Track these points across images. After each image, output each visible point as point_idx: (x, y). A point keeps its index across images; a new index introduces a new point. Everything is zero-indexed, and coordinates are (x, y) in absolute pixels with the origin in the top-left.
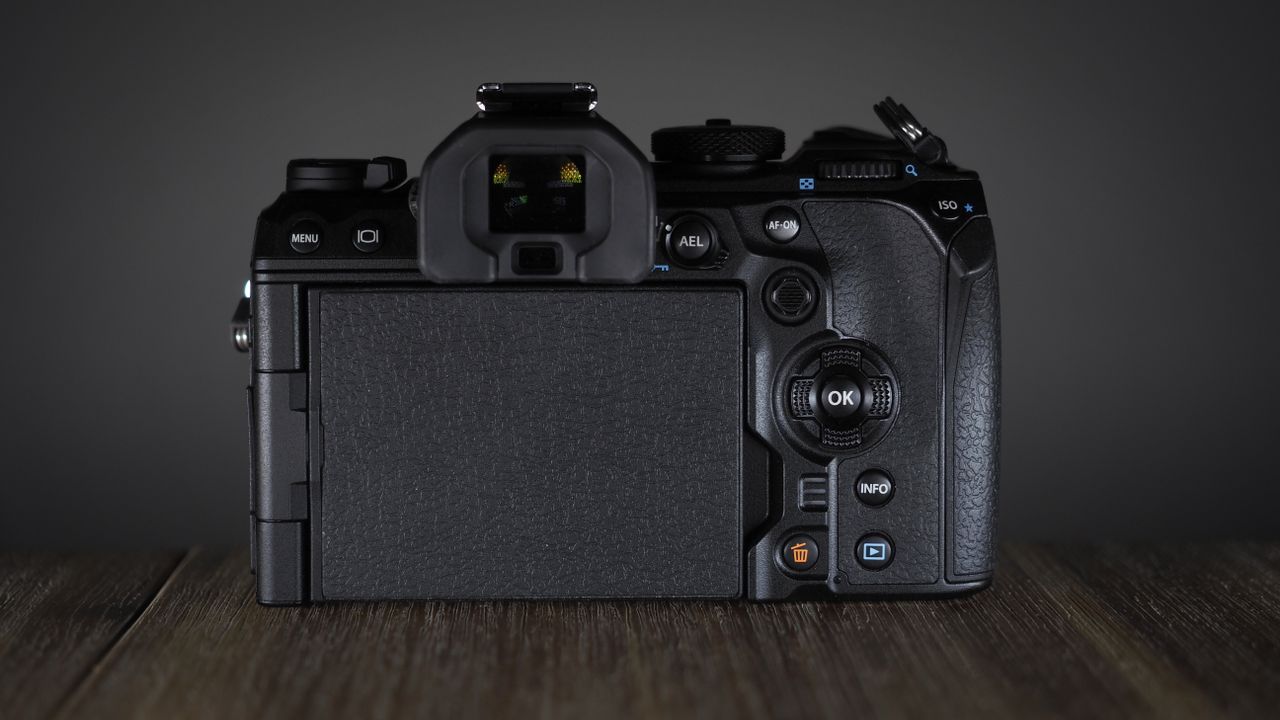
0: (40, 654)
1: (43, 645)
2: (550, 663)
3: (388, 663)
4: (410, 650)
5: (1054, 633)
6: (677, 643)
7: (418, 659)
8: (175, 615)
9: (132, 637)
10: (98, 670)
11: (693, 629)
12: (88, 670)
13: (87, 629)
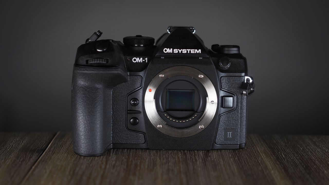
0: (20, 163)
1: (21, 160)
2: (138, 168)
3: (101, 167)
4: (106, 163)
5: (258, 162)
6: (169, 163)
7: (108, 166)
8: (52, 152)
9: (42, 158)
10: (33, 167)
11: (173, 159)
12: (31, 168)
13: (32, 155)
